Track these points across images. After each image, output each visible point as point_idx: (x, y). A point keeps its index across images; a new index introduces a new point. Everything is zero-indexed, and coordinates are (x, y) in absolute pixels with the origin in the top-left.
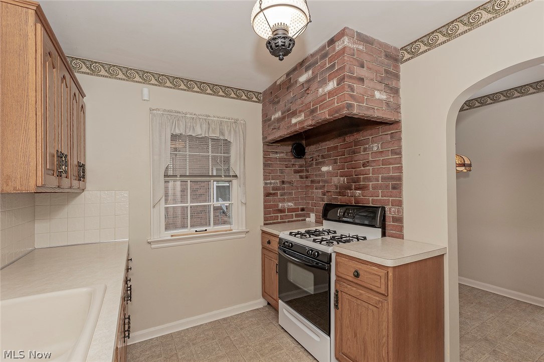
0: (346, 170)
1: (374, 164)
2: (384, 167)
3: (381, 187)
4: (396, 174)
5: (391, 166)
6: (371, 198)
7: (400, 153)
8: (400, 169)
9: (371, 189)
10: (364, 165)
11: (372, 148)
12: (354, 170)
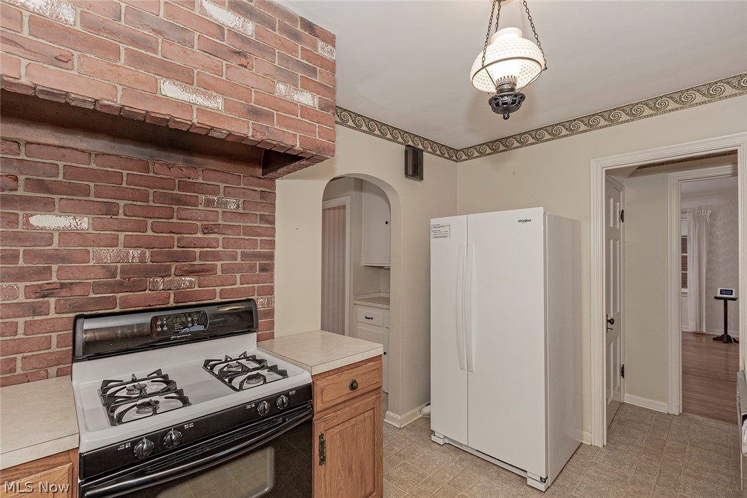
0: (150, 233)
1: (230, 231)
2: (247, 238)
3: (239, 269)
4: (265, 250)
5: (259, 238)
6: (218, 289)
7: (273, 223)
8: (272, 244)
9: (219, 273)
10: (207, 230)
11: (226, 204)
12: (176, 236)
